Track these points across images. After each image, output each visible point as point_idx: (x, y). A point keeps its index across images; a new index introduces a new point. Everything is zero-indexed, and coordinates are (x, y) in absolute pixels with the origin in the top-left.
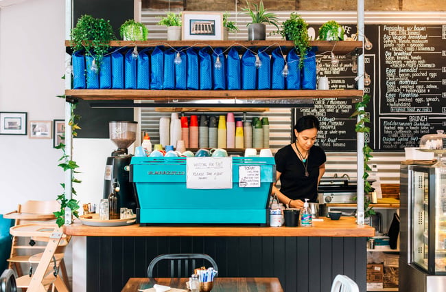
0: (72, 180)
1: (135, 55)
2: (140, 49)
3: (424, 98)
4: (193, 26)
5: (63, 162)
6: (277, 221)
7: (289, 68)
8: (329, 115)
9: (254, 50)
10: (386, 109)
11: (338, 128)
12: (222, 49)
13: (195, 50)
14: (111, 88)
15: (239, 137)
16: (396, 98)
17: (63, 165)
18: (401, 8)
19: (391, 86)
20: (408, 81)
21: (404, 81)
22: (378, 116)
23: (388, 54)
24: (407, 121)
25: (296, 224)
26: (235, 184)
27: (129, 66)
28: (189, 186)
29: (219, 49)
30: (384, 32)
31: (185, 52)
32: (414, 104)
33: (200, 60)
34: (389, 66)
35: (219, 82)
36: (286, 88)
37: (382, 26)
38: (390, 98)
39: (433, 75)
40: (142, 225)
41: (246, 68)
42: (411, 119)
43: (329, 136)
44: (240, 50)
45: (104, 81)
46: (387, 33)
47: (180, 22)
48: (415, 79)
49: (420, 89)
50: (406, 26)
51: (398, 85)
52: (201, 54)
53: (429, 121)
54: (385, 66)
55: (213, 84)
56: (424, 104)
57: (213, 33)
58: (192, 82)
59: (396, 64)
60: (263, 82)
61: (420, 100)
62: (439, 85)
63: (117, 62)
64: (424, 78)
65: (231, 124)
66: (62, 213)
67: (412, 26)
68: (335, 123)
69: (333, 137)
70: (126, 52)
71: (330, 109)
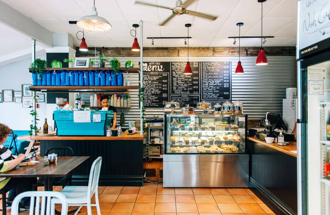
0: (36, 119)
1: (54, 73)
2: (56, 71)
3: (187, 88)
4: (78, 62)
5: (32, 112)
6: (109, 134)
7: (111, 78)
8: (152, 95)
9: (99, 71)
10: (173, 92)
11: (156, 99)
12: (87, 71)
13: (77, 71)
14: (46, 85)
15: (118, 103)
16: (177, 89)
17: (32, 114)
18: (178, 56)
19: (175, 84)
20: (181, 82)
21: (180, 82)
22: (170, 95)
23: (174, 72)
24: (181, 97)
25: (116, 135)
26: (92, 121)
27: (53, 77)
28: (75, 121)
29: (86, 71)
30: (172, 65)
31: (73, 72)
32: (183, 90)
33: (79, 75)
34: (174, 77)
35: (86, 83)
36: (111, 85)
37: (172, 62)
38: (175, 88)
39: (190, 80)
40: (59, 136)
41: (96, 78)
42: (182, 96)
43: (152, 102)
44: (94, 71)
45: (44, 83)
46: (173, 65)
47: (73, 61)
48: (183, 81)
49: (186, 85)
50: (180, 62)
51: (177, 84)
52: (79, 73)
53: (189, 97)
54: (172, 77)
55: (84, 84)
56: (187, 91)
57: (85, 65)
58: (76, 83)
59: (177, 76)
60: (102, 83)
61: (185, 89)
62: (193, 84)
63: (48, 76)
64: (187, 81)
65: (115, 98)
66: (32, 131)
67: (182, 62)
68: (154, 97)
69: (154, 102)
70: (51, 72)
71: (153, 92)
